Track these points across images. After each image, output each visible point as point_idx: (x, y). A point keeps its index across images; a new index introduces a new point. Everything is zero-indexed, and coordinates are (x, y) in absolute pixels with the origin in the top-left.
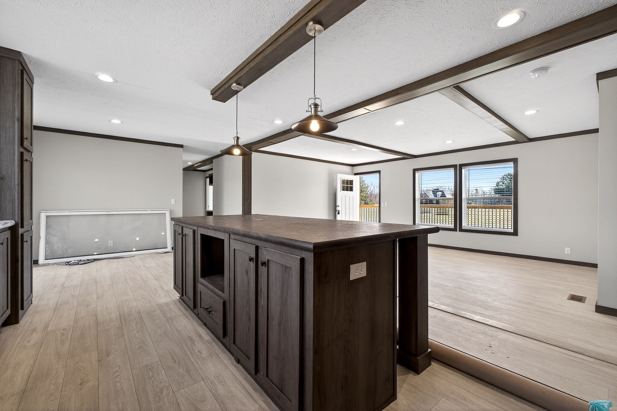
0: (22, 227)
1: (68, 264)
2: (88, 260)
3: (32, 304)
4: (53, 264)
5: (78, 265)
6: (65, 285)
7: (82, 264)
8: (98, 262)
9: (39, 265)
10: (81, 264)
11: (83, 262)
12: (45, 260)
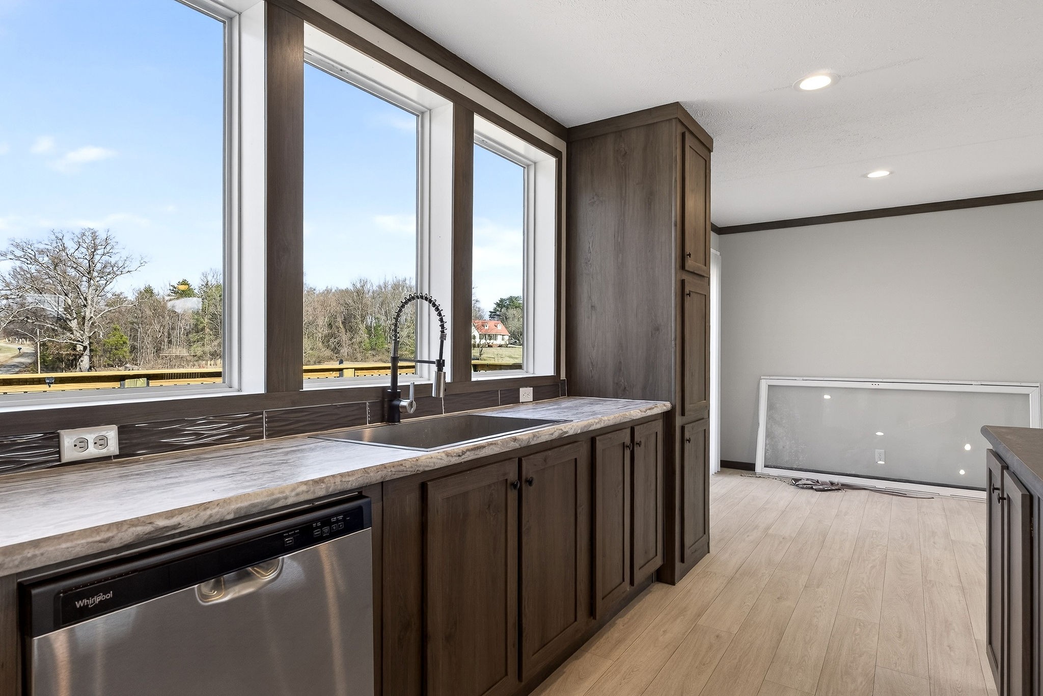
0: (683, 414)
1: (796, 482)
2: (832, 484)
3: (709, 552)
4: (775, 478)
5: (811, 491)
6: (770, 531)
7: (818, 491)
8: (850, 493)
9: (755, 473)
10: (816, 490)
11: (821, 487)
12: (765, 467)
